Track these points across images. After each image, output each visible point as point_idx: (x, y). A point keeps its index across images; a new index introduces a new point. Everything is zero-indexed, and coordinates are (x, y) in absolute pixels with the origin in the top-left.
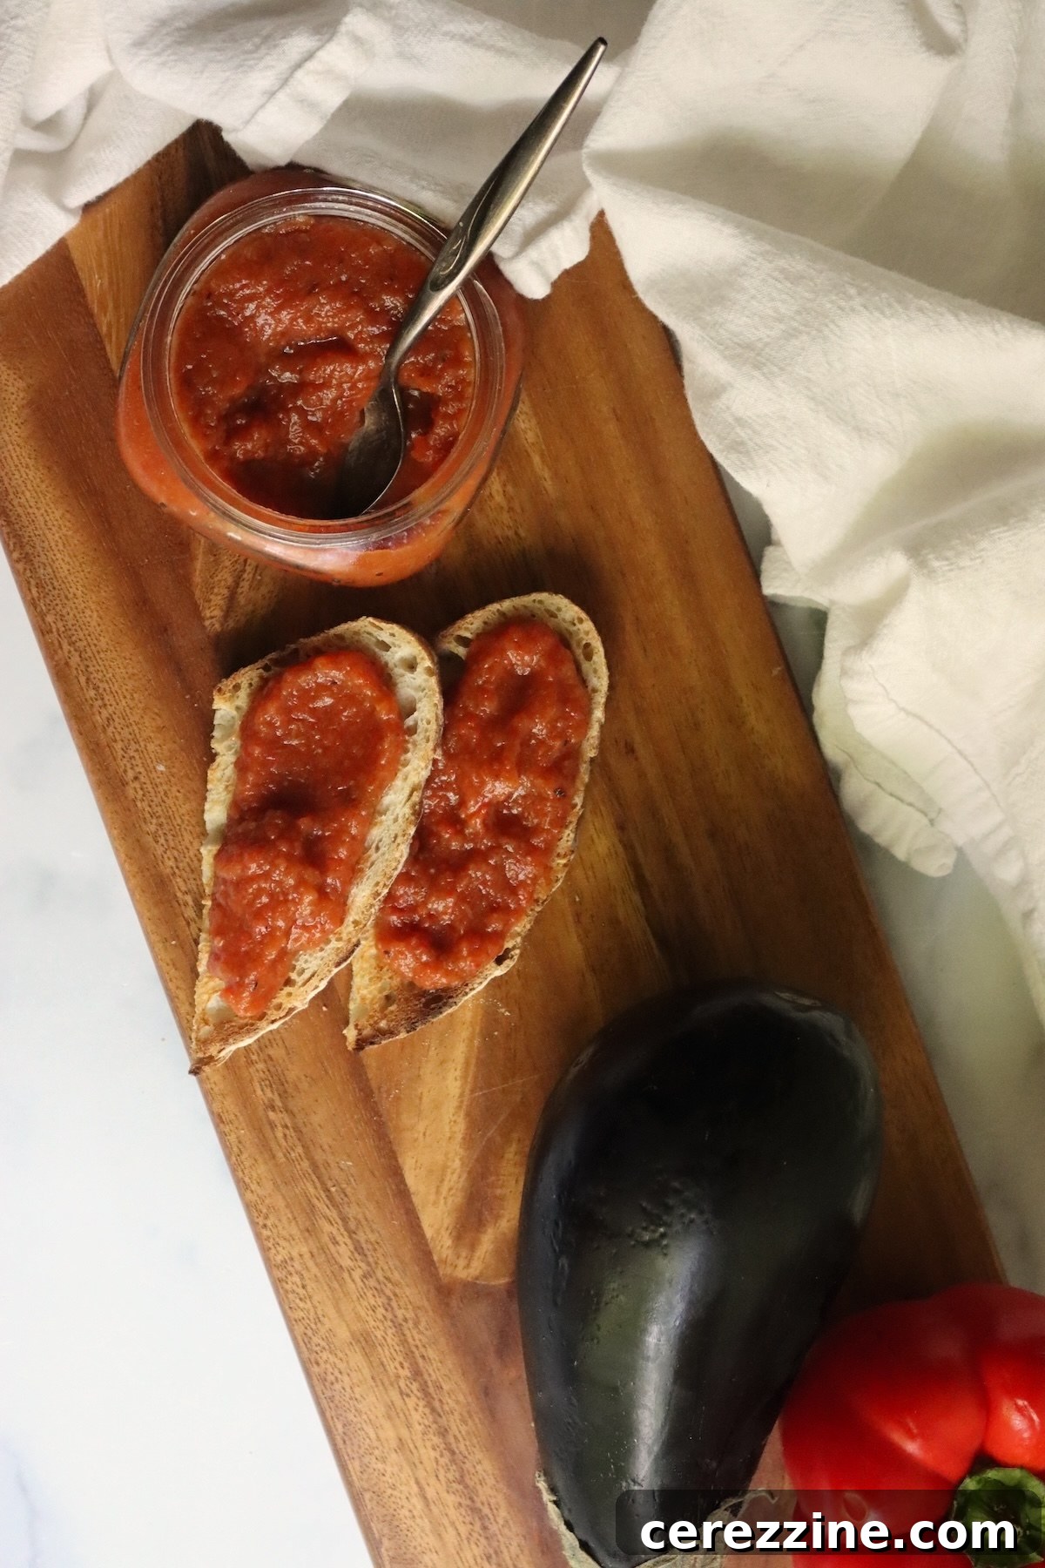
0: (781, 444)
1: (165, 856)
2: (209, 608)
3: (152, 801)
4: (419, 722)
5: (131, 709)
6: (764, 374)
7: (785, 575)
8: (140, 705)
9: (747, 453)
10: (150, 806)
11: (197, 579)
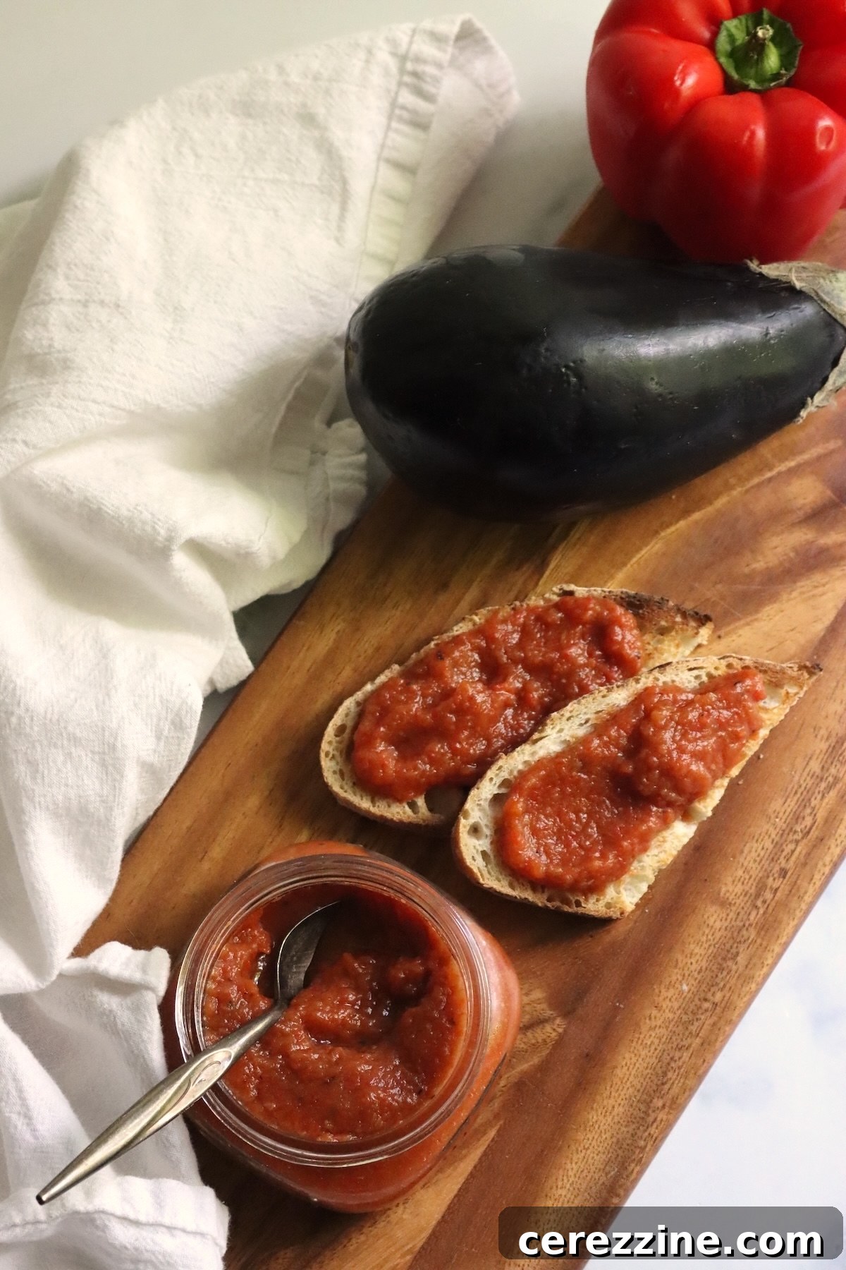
0: (155, 695)
1: (743, 940)
2: (549, 1037)
3: (712, 977)
4: (497, 785)
5: (660, 1039)
6: (116, 739)
7: (231, 661)
8: (653, 1035)
9: (178, 714)
10: (717, 976)
11: (536, 1060)
